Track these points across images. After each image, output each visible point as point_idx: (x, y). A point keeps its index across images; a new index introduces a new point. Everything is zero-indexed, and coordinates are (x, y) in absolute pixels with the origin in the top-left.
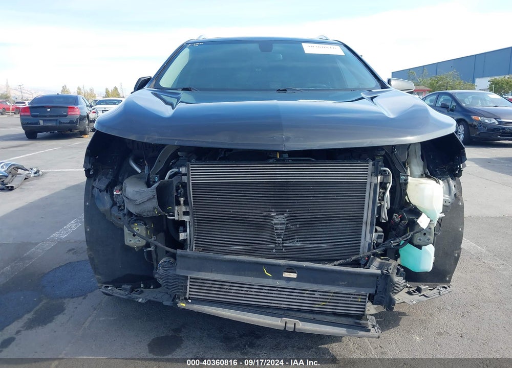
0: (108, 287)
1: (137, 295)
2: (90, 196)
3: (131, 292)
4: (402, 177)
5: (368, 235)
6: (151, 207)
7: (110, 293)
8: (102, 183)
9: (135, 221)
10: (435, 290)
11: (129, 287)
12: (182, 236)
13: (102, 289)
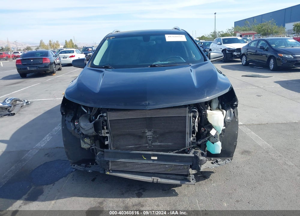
0: (75, 165)
1: (88, 169)
2: (64, 124)
3: (86, 167)
4: (203, 112)
5: (189, 139)
6: (92, 132)
7: (76, 168)
8: (69, 118)
9: (85, 137)
10: (224, 161)
11: (84, 165)
12: (106, 143)
13: (72, 167)
